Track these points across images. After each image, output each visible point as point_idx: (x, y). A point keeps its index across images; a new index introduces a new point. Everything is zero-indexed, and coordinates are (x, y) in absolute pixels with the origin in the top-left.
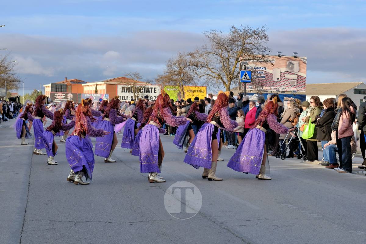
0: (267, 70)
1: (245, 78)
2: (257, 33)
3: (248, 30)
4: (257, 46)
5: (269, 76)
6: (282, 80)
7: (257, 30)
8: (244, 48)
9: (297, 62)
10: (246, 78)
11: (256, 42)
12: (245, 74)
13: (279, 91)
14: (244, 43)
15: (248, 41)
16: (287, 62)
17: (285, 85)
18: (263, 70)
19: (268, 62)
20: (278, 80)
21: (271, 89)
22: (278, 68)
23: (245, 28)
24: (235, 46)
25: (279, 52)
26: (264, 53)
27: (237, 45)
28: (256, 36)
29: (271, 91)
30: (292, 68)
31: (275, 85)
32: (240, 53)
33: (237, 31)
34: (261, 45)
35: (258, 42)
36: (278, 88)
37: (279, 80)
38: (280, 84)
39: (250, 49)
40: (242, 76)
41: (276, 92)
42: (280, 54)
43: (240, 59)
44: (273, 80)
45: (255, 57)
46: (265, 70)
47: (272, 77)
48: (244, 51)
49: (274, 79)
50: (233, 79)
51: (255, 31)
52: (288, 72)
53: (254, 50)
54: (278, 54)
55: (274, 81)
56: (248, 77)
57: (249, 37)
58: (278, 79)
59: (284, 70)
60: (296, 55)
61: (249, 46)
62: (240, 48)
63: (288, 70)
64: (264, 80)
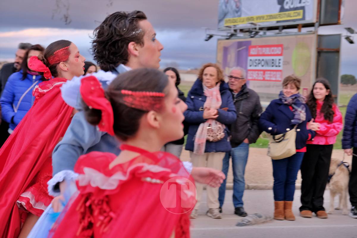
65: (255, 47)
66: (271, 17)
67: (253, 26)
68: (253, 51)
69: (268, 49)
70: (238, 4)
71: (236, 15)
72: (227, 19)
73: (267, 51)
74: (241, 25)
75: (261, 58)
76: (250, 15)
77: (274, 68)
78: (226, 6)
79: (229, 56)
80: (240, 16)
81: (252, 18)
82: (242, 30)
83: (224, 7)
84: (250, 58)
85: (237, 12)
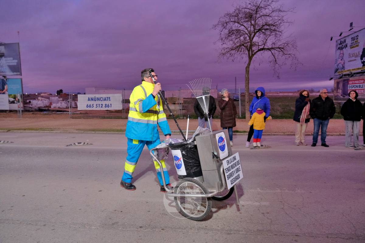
65: (351, 81)
66: (359, 69)
67: (351, 73)
68: (350, 82)
69: (357, 81)
70: (343, 65)
71: (342, 69)
72: (338, 71)
73: (357, 82)
74: (344, 73)
75: (354, 85)
76: (349, 69)
77: (360, 88)
78: (338, 67)
79: (340, 85)
80: (344, 70)
81: (350, 70)
82: (345, 75)
83: (336, 67)
84: (349, 85)
85: (343, 68)
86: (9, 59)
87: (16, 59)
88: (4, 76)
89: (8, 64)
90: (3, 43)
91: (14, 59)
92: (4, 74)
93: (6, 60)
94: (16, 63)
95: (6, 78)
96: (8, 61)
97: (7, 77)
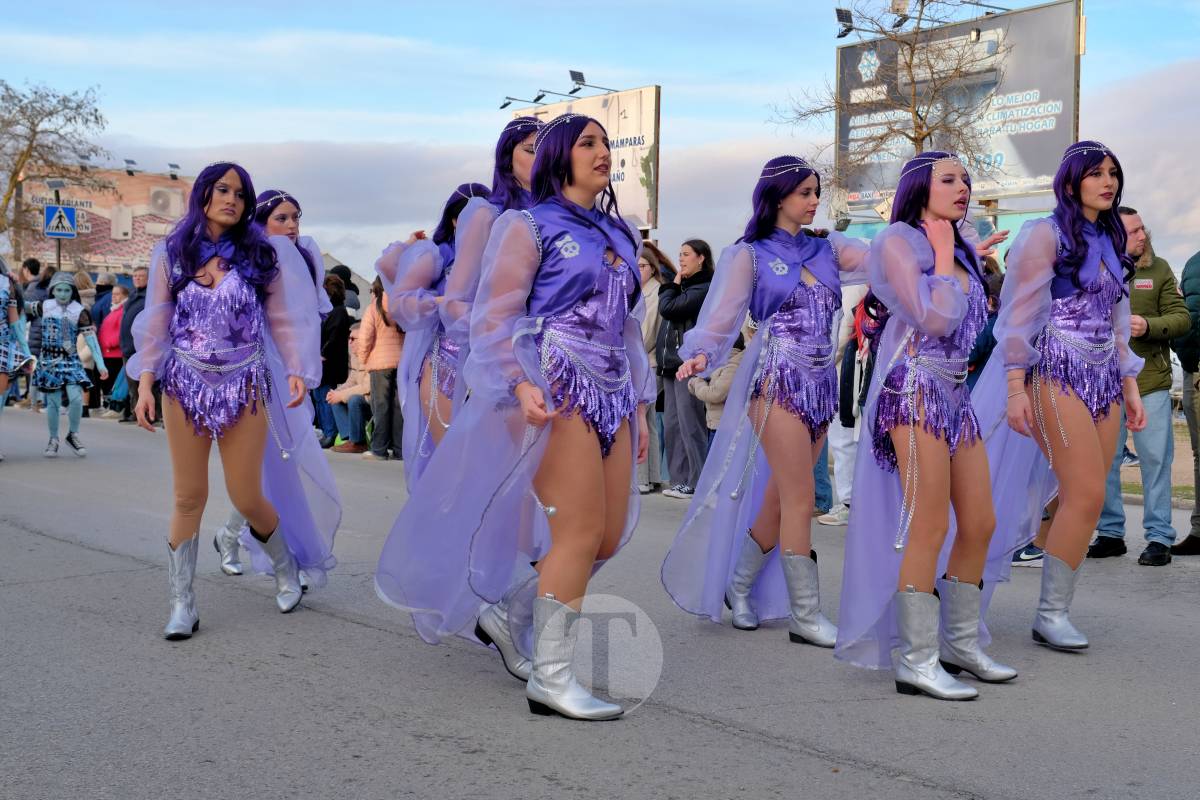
0: (97, 210)
1: (57, 227)
2: (73, 105)
3: (48, 95)
4: (73, 140)
5: (101, 225)
6: (137, 239)
7: (72, 98)
8: (35, 144)
9: (179, 190)
10: (63, 227)
11: (69, 128)
12: (57, 214)
13: (129, 267)
14: (35, 133)
15: (44, 125)
16: (149, 190)
17: (147, 251)
18: (85, 208)
19: (105, 187)
20: (126, 238)
21: (105, 262)
22: (126, 205)
23: (37, 88)
24: (10, 139)
25: (128, 162)
26: (86, 162)
27: (15, 137)
28: (71, 114)
29: (107, 268)
30: (165, 206)
31: (118, 250)
32: (23, 158)
33: (11, 97)
34: (82, 138)
35: (75, 131)
36: (127, 258)
37: (129, 237)
38: (133, 249)
39: (52, 148)
40: (48, 220)
41: (122, 271)
42: (132, 167)
43: (21, 176)
44: (113, 236)
45: (67, 170)
46: (88, 209)
47: (110, 229)
48: (36, 154)
49: (116, 234)
50: (6, 229)
51: (65, 101)
52: (153, 218)
53: (64, 152)
54: (125, 165)
55: (116, 241)
56: (66, 223)
57: (51, 114)
58: (126, 234)
59: (142, 209)
60: (175, 171)
61: (49, 140)
62: (23, 145)
63: (153, 211)
64: (87, 235)
86: (1019, 97)
87: (1056, 99)
88: (988, 197)
89: (1013, 129)
90: (998, 11)
91: (1043, 99)
92: (988, 186)
93: (1004, 107)
94: (1056, 116)
95: (996, 209)
96: (1017, 114)
97: (1002, 206)
